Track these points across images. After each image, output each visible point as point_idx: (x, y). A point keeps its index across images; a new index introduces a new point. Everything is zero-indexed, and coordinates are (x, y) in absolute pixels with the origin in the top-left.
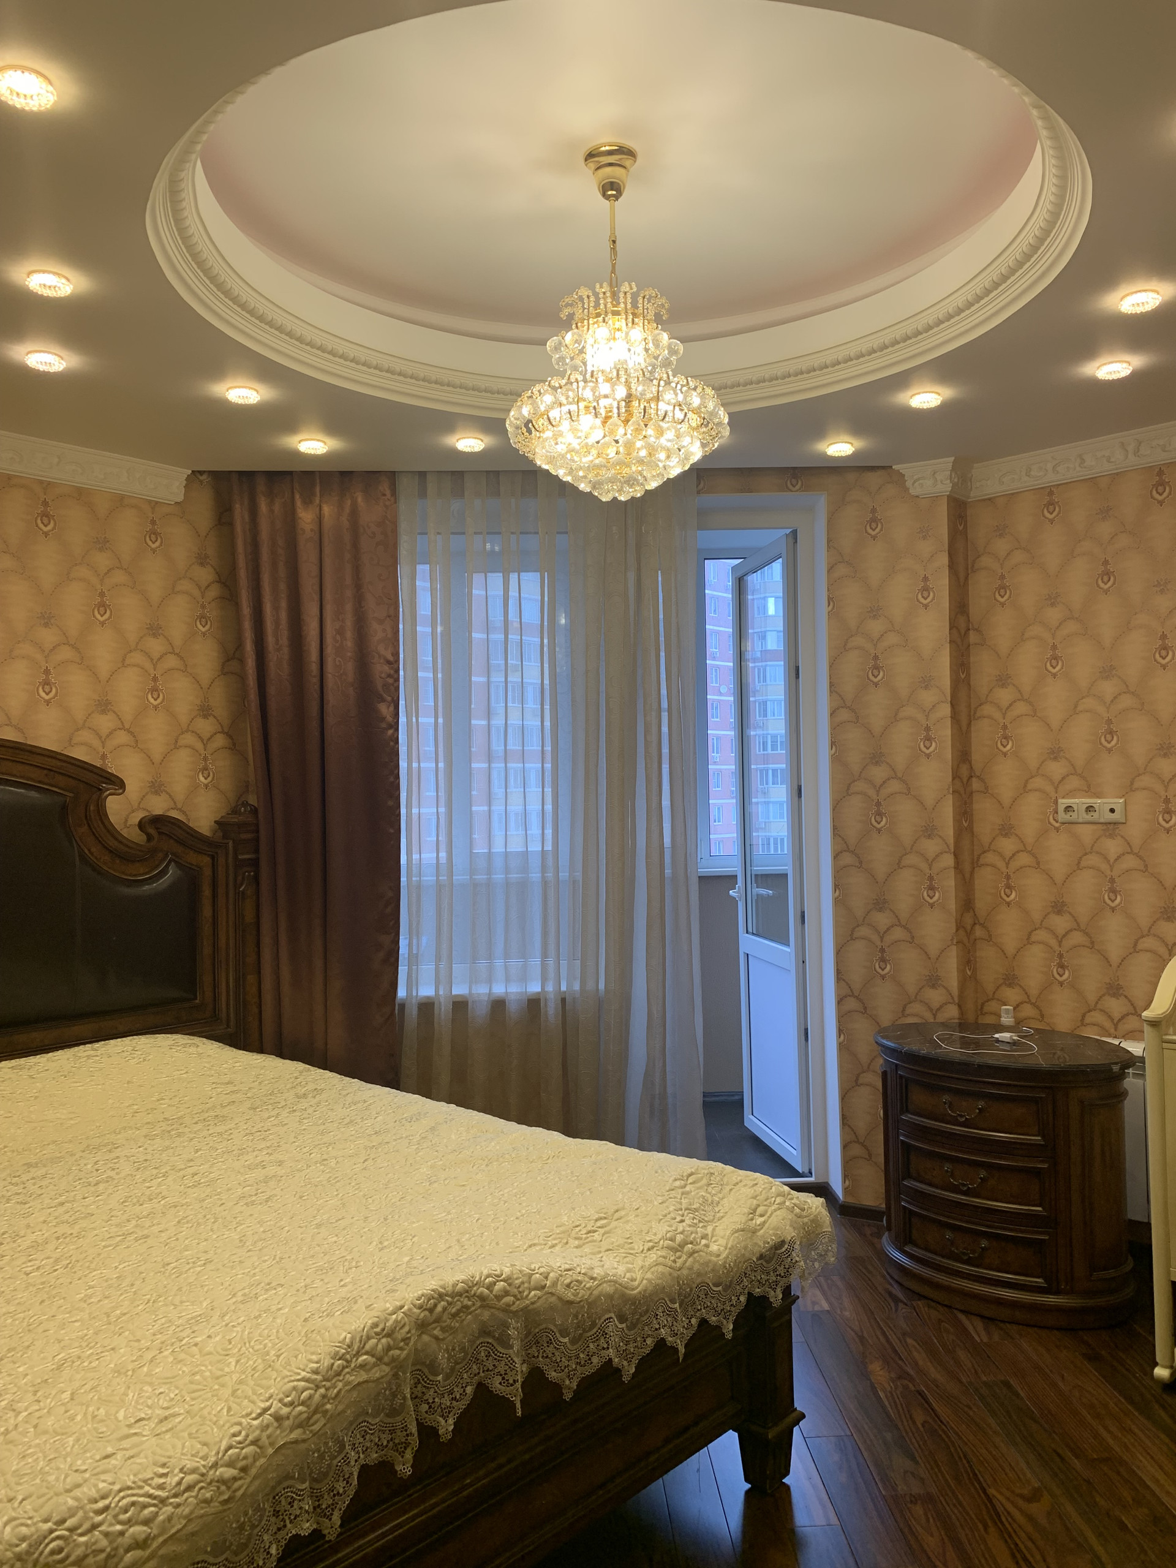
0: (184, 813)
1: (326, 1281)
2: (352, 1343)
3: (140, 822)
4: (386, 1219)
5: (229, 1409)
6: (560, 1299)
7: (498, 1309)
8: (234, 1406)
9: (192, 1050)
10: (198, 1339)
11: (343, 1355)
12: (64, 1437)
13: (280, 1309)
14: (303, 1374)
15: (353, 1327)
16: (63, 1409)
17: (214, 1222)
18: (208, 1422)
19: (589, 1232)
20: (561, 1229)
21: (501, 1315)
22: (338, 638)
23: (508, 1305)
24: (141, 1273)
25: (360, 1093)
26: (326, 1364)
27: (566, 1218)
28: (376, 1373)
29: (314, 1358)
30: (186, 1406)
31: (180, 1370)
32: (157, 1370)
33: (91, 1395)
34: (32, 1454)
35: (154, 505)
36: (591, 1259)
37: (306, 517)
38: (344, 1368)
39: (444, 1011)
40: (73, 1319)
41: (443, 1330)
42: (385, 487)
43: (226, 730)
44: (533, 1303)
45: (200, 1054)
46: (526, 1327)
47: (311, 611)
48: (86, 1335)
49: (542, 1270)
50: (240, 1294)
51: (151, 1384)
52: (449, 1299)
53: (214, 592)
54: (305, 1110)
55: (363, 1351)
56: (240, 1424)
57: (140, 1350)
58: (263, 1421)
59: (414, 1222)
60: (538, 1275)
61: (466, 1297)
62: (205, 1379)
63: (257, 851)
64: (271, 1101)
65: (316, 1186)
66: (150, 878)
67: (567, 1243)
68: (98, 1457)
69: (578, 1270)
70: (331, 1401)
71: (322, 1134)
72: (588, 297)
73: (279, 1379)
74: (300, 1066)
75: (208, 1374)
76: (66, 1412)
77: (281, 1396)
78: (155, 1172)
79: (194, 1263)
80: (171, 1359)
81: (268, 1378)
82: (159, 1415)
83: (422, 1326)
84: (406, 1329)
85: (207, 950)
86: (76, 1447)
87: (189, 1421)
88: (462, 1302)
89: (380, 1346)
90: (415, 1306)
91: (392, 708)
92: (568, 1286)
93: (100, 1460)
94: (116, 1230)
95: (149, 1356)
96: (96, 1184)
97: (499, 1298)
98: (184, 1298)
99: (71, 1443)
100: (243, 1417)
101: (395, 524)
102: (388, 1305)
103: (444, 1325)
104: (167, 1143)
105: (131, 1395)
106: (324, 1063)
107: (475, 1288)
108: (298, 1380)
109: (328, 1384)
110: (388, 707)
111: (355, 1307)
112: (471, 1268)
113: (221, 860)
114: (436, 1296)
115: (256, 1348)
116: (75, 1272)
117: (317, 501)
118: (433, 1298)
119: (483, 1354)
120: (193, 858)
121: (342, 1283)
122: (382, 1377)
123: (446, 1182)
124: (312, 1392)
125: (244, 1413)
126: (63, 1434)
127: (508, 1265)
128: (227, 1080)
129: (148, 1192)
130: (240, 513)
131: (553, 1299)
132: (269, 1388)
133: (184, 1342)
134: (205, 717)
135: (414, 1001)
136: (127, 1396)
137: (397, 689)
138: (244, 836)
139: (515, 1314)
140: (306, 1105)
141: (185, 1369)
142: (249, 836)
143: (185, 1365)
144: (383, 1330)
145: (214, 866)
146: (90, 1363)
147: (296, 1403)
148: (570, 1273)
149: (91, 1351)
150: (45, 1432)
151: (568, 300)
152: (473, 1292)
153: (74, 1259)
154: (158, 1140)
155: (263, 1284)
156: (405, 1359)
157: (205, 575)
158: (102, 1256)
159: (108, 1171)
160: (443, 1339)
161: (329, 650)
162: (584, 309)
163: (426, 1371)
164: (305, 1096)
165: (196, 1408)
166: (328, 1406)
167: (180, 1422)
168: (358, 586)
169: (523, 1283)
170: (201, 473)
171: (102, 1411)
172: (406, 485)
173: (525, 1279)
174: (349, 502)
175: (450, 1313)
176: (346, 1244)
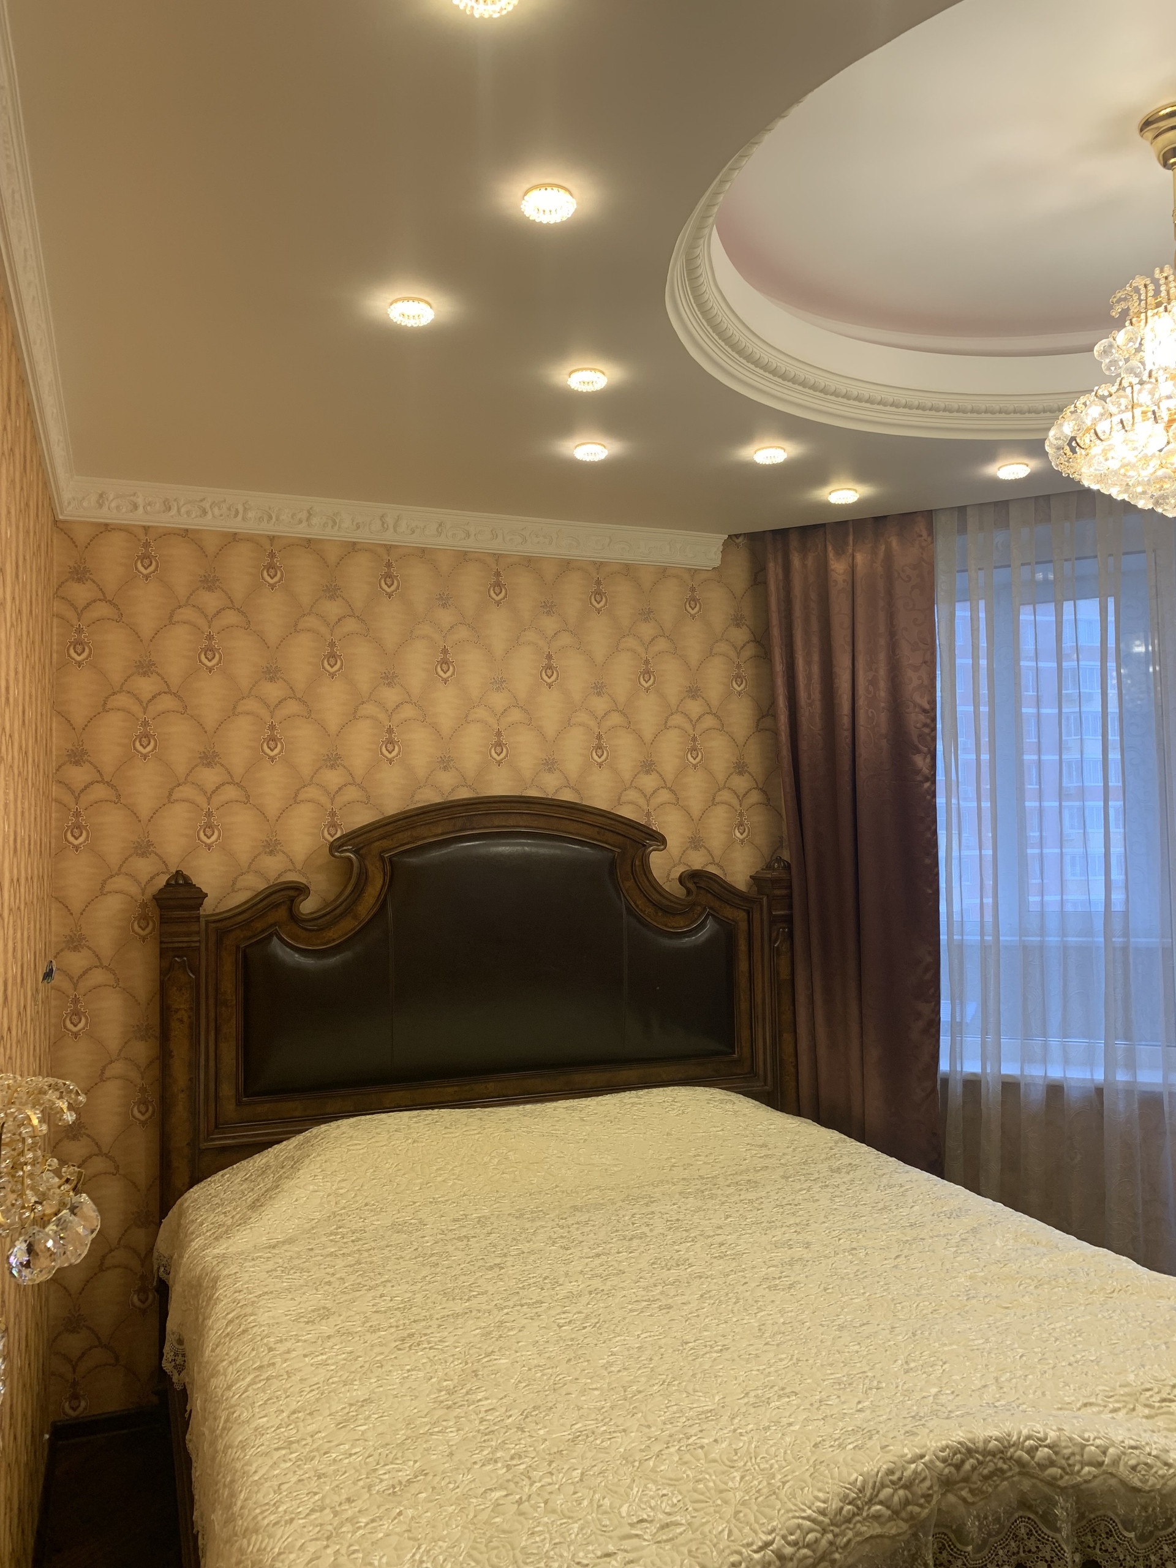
0: (721, 867)
1: (843, 1399)
2: (864, 1488)
3: (681, 876)
4: (914, 1334)
5: (730, 1533)
6: (1123, 1482)
7: (1041, 1480)
8: (735, 1531)
9: (729, 1106)
10: (706, 1441)
11: (854, 1499)
12: (570, 1521)
13: (790, 1424)
14: (809, 1512)
15: (865, 1469)
16: (572, 1489)
17: (735, 1303)
18: (708, 1542)
19: (1163, 1400)
20: (1126, 1390)
21: (1047, 1489)
22: (871, 688)
23: (1055, 1478)
24: (661, 1347)
25: (897, 1175)
26: (834, 1506)
27: (1132, 1377)
28: (892, 1529)
29: (821, 1495)
30: (688, 1517)
31: (684, 1472)
32: (662, 1468)
33: (599, 1479)
34: (541, 1533)
35: (694, 572)
36: (1166, 1437)
37: (838, 567)
38: (854, 1515)
39: (991, 1093)
40: (594, 1386)
41: (971, 1491)
42: (921, 527)
43: (760, 786)
44: (1086, 1482)
45: (736, 1112)
46: (1078, 1508)
47: (842, 662)
48: (603, 1408)
49: (1098, 1442)
50: (752, 1394)
51: (655, 1482)
52: (980, 1458)
53: (749, 651)
54: (838, 1186)
55: (877, 1500)
56: (740, 1553)
57: (650, 1438)
58: (764, 1556)
59: (945, 1345)
60: (1093, 1448)
61: (1001, 1458)
62: (708, 1489)
63: (790, 907)
64: (804, 1172)
65: (842, 1278)
66: (690, 931)
67: (1134, 1409)
68: (599, 1553)
69: (1148, 1449)
70: (840, 1550)
71: (854, 1217)
72: (1146, 286)
73: (782, 1512)
74: (836, 1135)
75: (711, 1484)
76: (575, 1493)
77: (784, 1532)
78: (685, 1234)
79: (711, 1347)
80: (676, 1458)
81: (773, 1507)
82: (660, 1520)
83: (947, 1484)
84: (927, 1483)
85: (744, 1006)
86: (580, 1536)
87: (690, 1535)
88: (996, 1464)
89: (896, 1499)
90: (937, 1458)
91: (928, 760)
92: (1134, 1468)
93: (600, 1557)
94: (644, 1293)
95: (656, 1448)
96: (631, 1239)
97: (1042, 1467)
98: (697, 1387)
99: (576, 1530)
100: (743, 1546)
101: (932, 566)
102: (906, 1450)
103: (973, 1486)
104: (700, 1204)
105: (636, 1490)
107: (1012, 1450)
108: (803, 1518)
109: (837, 1530)
110: (924, 759)
111: (870, 1444)
112: (1008, 1424)
113: (756, 916)
114: (963, 1450)
115: (762, 1466)
116: (601, 1334)
117: (850, 551)
118: (960, 1453)
119: (1023, 1531)
120: (729, 913)
121: (860, 1406)
122: (899, 1534)
123: (987, 1300)
124: (818, 1535)
125: (745, 1542)
126: (569, 1518)
127: (1054, 1428)
128: (761, 1142)
129: (676, 1257)
130: (774, 571)
131: (1113, 1482)
132: (771, 1519)
133: (690, 1441)
134: (741, 773)
135: (958, 1077)
136: (632, 1490)
137: (934, 739)
138: (778, 892)
139: (1063, 1490)
140: (839, 1181)
141: (689, 1472)
142: (784, 892)
143: (690, 1469)
144: (900, 1479)
145: (750, 921)
146: (602, 1442)
147: (801, 1544)
148: (1137, 1452)
149: (604, 1428)
150: (554, 1511)
151: (1120, 294)
152: (1009, 1454)
153: (602, 1318)
154: (691, 1199)
155: (776, 1388)
156: (929, 1516)
157: (741, 635)
158: (627, 1321)
159: (643, 1227)
160: (973, 1503)
161: (861, 702)
162: (1141, 301)
163: (952, 1536)
164: (838, 1170)
165: (697, 1522)
166: (837, 1556)
167: (681, 1534)
168: (892, 634)
169: (1073, 1454)
170: (737, 536)
171: (607, 1502)
172: (942, 523)
173: (1077, 1450)
174: (883, 547)
175: (980, 1474)
176: (869, 1357)
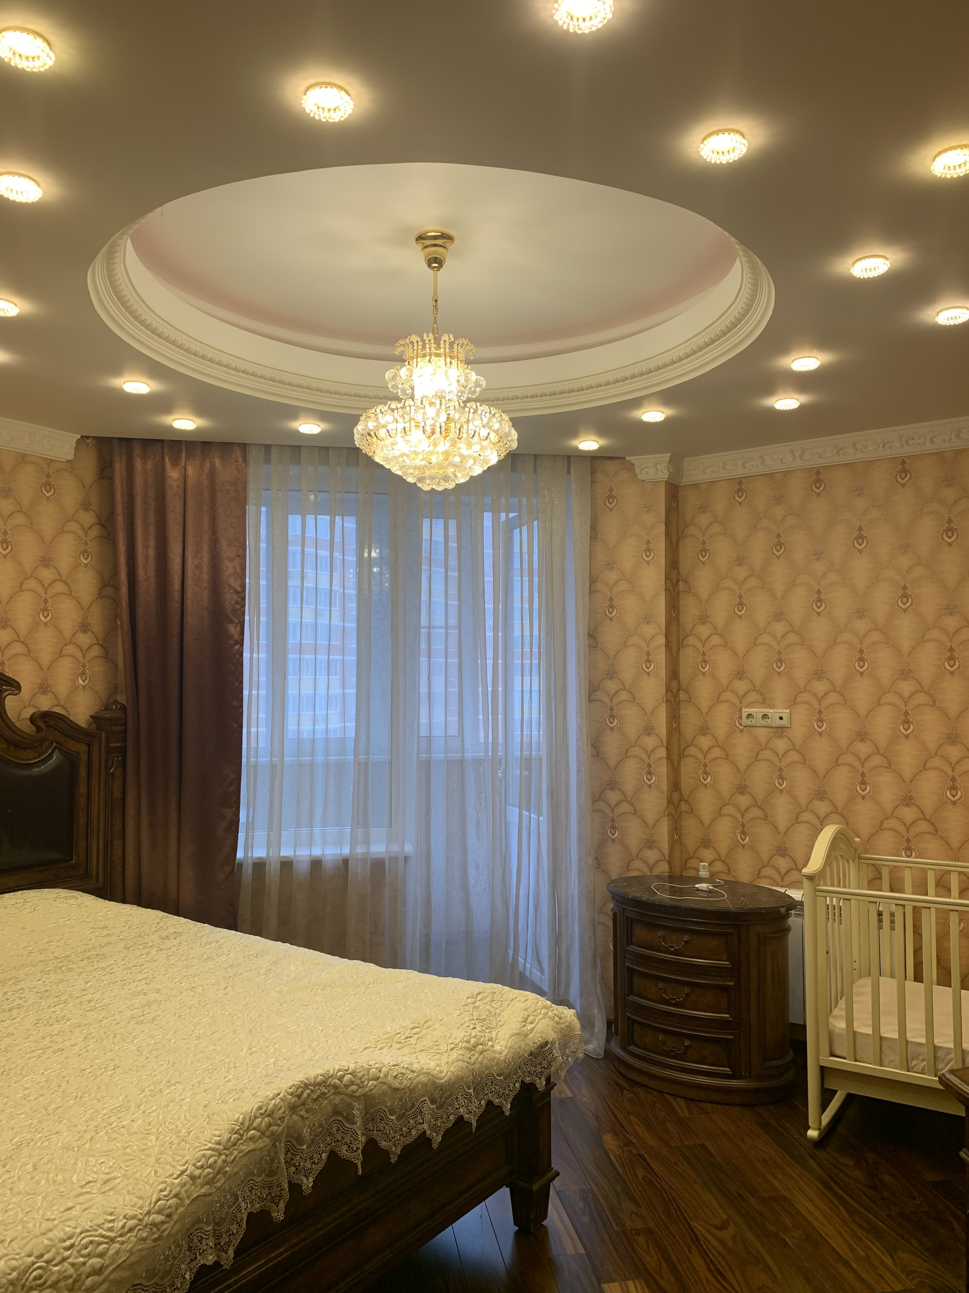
0: (66, 709)
1: (213, 1078)
2: (244, 1122)
3: (32, 716)
4: (250, 1032)
5: (156, 1172)
6: (390, 1087)
7: (346, 1095)
8: (160, 1170)
9: (72, 901)
10: (125, 1123)
11: (238, 1130)
12: (34, 1196)
13: (183, 1099)
14: (210, 1145)
15: (244, 1110)
16: (29, 1176)
17: (114, 1038)
18: (140, 1182)
19: (407, 1038)
20: (386, 1036)
21: (348, 1100)
22: (197, 571)
23: (354, 1092)
24: (64, 1077)
25: (212, 935)
26: (225, 1138)
27: (389, 1028)
28: (261, 1144)
29: (217, 1133)
30: (123, 1172)
31: (114, 1145)
32: (97, 1146)
33: (49, 1166)
34: (12, 1209)
35: (50, 462)
36: (410, 1057)
37: (173, 474)
38: (238, 1140)
39: (273, 869)
40: (19, 1113)
41: (307, 1111)
42: (238, 453)
43: (101, 642)
44: (371, 1090)
45: (79, 905)
46: (366, 1108)
47: (175, 548)
48: (32, 1124)
49: (377, 1066)
50: (147, 1090)
51: (93, 1156)
52: (312, 1088)
53: (95, 532)
54: (170, 949)
55: (252, 1127)
56: (165, 1182)
57: (79, 1133)
58: (181, 1180)
59: (273, 1034)
60: (374, 1070)
61: (324, 1086)
62: (134, 1152)
63: (125, 740)
64: (140, 942)
65: (190, 1008)
66: (39, 762)
67: (391, 1046)
68: (62, 1210)
69: (402, 1065)
70: (229, 1165)
71: (187, 967)
72: (417, 342)
73: (191, 1149)
74: (160, 914)
75: (136, 1147)
76: (32, 1178)
77: (194, 1161)
78: (56, 999)
79: (105, 1068)
80: (106, 1138)
81: (184, 1149)
82: (103, 1178)
83: (293, 1108)
84: (282, 1110)
85: (82, 820)
86: (45, 1202)
87: (126, 1182)
88: (320, 1090)
89: (263, 1124)
90: (288, 1093)
91: (238, 629)
92: (395, 1077)
93: (64, 1212)
94: (36, 1045)
95: (88, 1136)
96: (10, 1010)
97: (347, 1086)
98: (104, 1095)
99: (40, 1200)
100: (167, 1177)
101: (245, 484)
102: (268, 1093)
103: (307, 1107)
104: (61, 977)
105: (80, 1164)
106: (177, 911)
107: (330, 1080)
108: (206, 1150)
109: (227, 1152)
110: (236, 628)
111: (243, 1096)
112: (327, 1065)
113: (96, 748)
114: (303, 1086)
115: (170, 1127)
116: (11, 1078)
117: (183, 464)
118: (301, 1087)
119: (334, 1129)
120: (73, 746)
121: (226, 1079)
122: (264, 1147)
123: (293, 1003)
124: (216, 1158)
125: (168, 1174)
126: (33, 1194)
127: (353, 1062)
128: (102, 926)
129: (54, 1016)
130: (119, 468)
131: (385, 1087)
132: (184, 1156)
133: (113, 1126)
134: (85, 632)
135: (250, 861)
136: (77, 1165)
137: (243, 613)
138: (115, 728)
139: (358, 1098)
140: (170, 945)
141: (118, 1144)
142: (120, 728)
143: (118, 1142)
144: (266, 1111)
145: (89, 753)
146: (42, 1143)
147: (205, 1166)
148: (397, 1067)
149: (40, 1135)
150: (19, 1193)
151: (402, 342)
152: (328, 1083)
153: (7, 1068)
154: (52, 975)
155: (164, 1082)
156: (282, 1132)
157: (88, 518)
158: (30, 1065)
159: (17, 1000)
160: (307, 1118)
161: (189, 582)
162: (414, 350)
163: (294, 1142)
164: (167, 937)
165: (129, 1173)
166: (227, 1169)
167: (119, 1183)
168: (214, 531)
169: (364, 1075)
170: (88, 437)
171: (60, 1177)
172: (253, 453)
173: (365, 1072)
174: (208, 465)
175: (312, 1098)
176: (223, 1051)
